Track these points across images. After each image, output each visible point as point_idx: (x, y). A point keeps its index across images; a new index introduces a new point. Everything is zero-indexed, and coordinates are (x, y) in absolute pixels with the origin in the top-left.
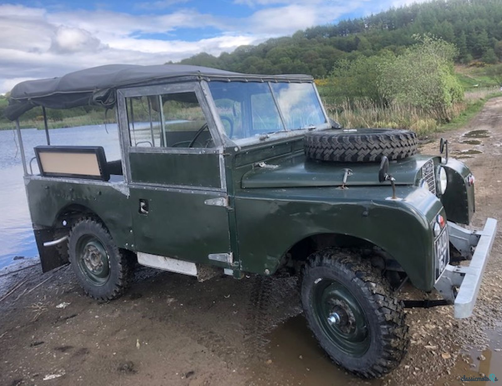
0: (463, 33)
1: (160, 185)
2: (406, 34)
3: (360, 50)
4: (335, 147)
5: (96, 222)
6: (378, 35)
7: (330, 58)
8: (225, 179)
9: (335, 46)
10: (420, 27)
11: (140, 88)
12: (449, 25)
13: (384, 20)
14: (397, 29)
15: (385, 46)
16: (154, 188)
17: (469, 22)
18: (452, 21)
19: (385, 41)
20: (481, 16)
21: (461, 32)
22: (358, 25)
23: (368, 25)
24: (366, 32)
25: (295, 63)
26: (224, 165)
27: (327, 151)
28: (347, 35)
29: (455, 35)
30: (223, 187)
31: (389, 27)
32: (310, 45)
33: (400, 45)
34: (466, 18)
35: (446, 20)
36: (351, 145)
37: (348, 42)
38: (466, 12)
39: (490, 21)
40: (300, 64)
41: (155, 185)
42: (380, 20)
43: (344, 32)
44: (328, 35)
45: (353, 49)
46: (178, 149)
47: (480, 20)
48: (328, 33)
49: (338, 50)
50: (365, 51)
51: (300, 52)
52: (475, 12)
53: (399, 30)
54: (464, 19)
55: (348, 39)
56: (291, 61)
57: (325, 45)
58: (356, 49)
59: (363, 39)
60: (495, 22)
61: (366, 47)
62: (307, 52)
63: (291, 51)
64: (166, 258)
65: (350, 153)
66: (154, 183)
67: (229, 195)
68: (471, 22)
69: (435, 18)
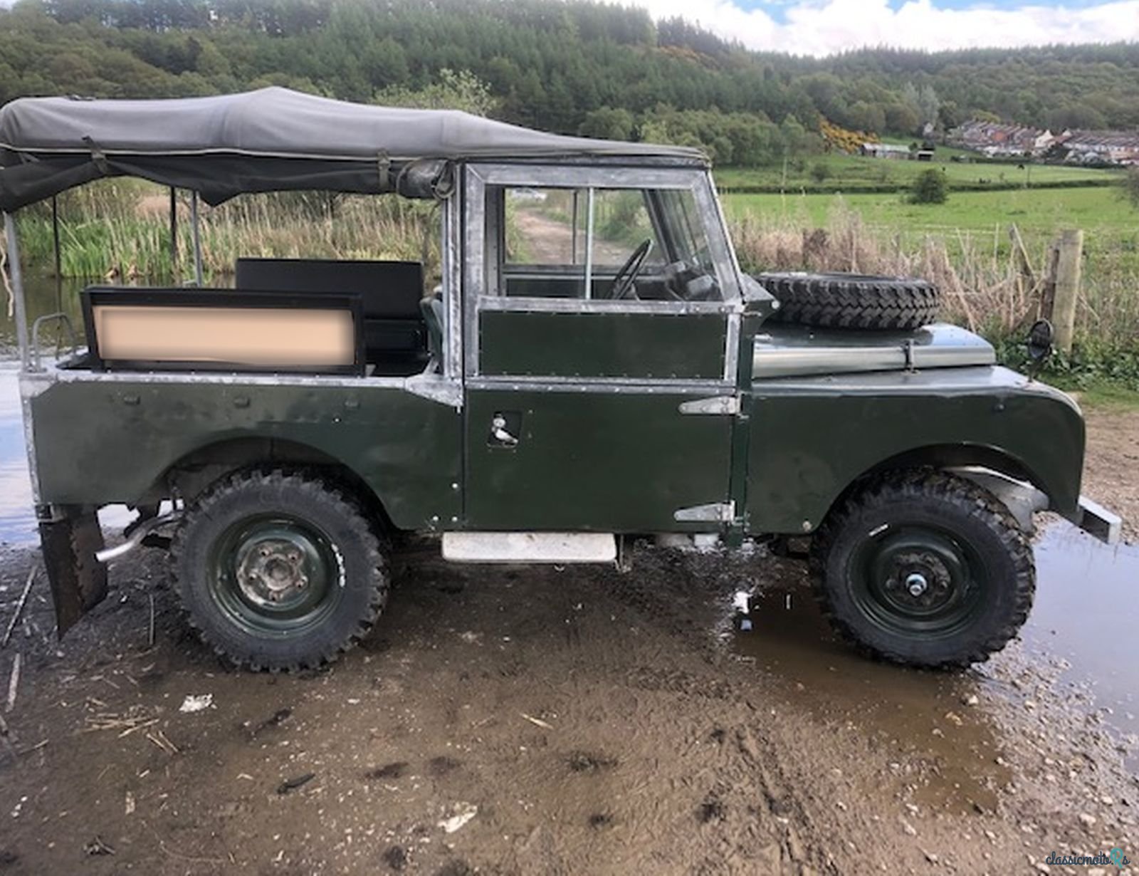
0: (426, 70)
1: (563, 379)
2: (309, 51)
3: (203, 73)
4: (824, 302)
5: (301, 480)
6: (245, 44)
7: (125, 81)
8: (735, 362)
9: (136, 52)
10: (339, 41)
11: (539, 168)
12: (396, 48)
13: (255, 11)
14: (287, 36)
15: (263, 73)
16: (544, 386)
17: (435, 48)
18: (403, 42)
19: (264, 61)
20: (456, 40)
21: (420, 66)
22: (195, 12)
23: (218, 13)
24: (214, 32)
25: (25, 79)
26: (737, 335)
27: (829, 309)
28: (167, 29)
29: (410, 71)
30: (729, 376)
31: (268, 29)
32: (67, 40)
33: (299, 75)
34: (430, 40)
35: (390, 37)
36: (873, 301)
37: (171, 47)
38: (429, 26)
39: (474, 53)
40: (41, 85)
41: (547, 379)
42: (248, 8)
43: (156, 20)
44: (115, 21)
45: (186, 69)
46: (625, 304)
47: (457, 49)
48: (114, 17)
49: (146, 65)
50: (216, 77)
51: (39, 54)
52: (446, 31)
53: (292, 40)
54: (426, 41)
55: (171, 41)
56: (15, 73)
57: (109, 44)
58: (193, 69)
59: (210, 48)
60: (483, 57)
61: (217, 68)
62: (58, 57)
63: (10, 47)
64: (534, 535)
65: (869, 315)
66: (548, 374)
67: (742, 392)
68: (439, 49)
69: (368, 28)
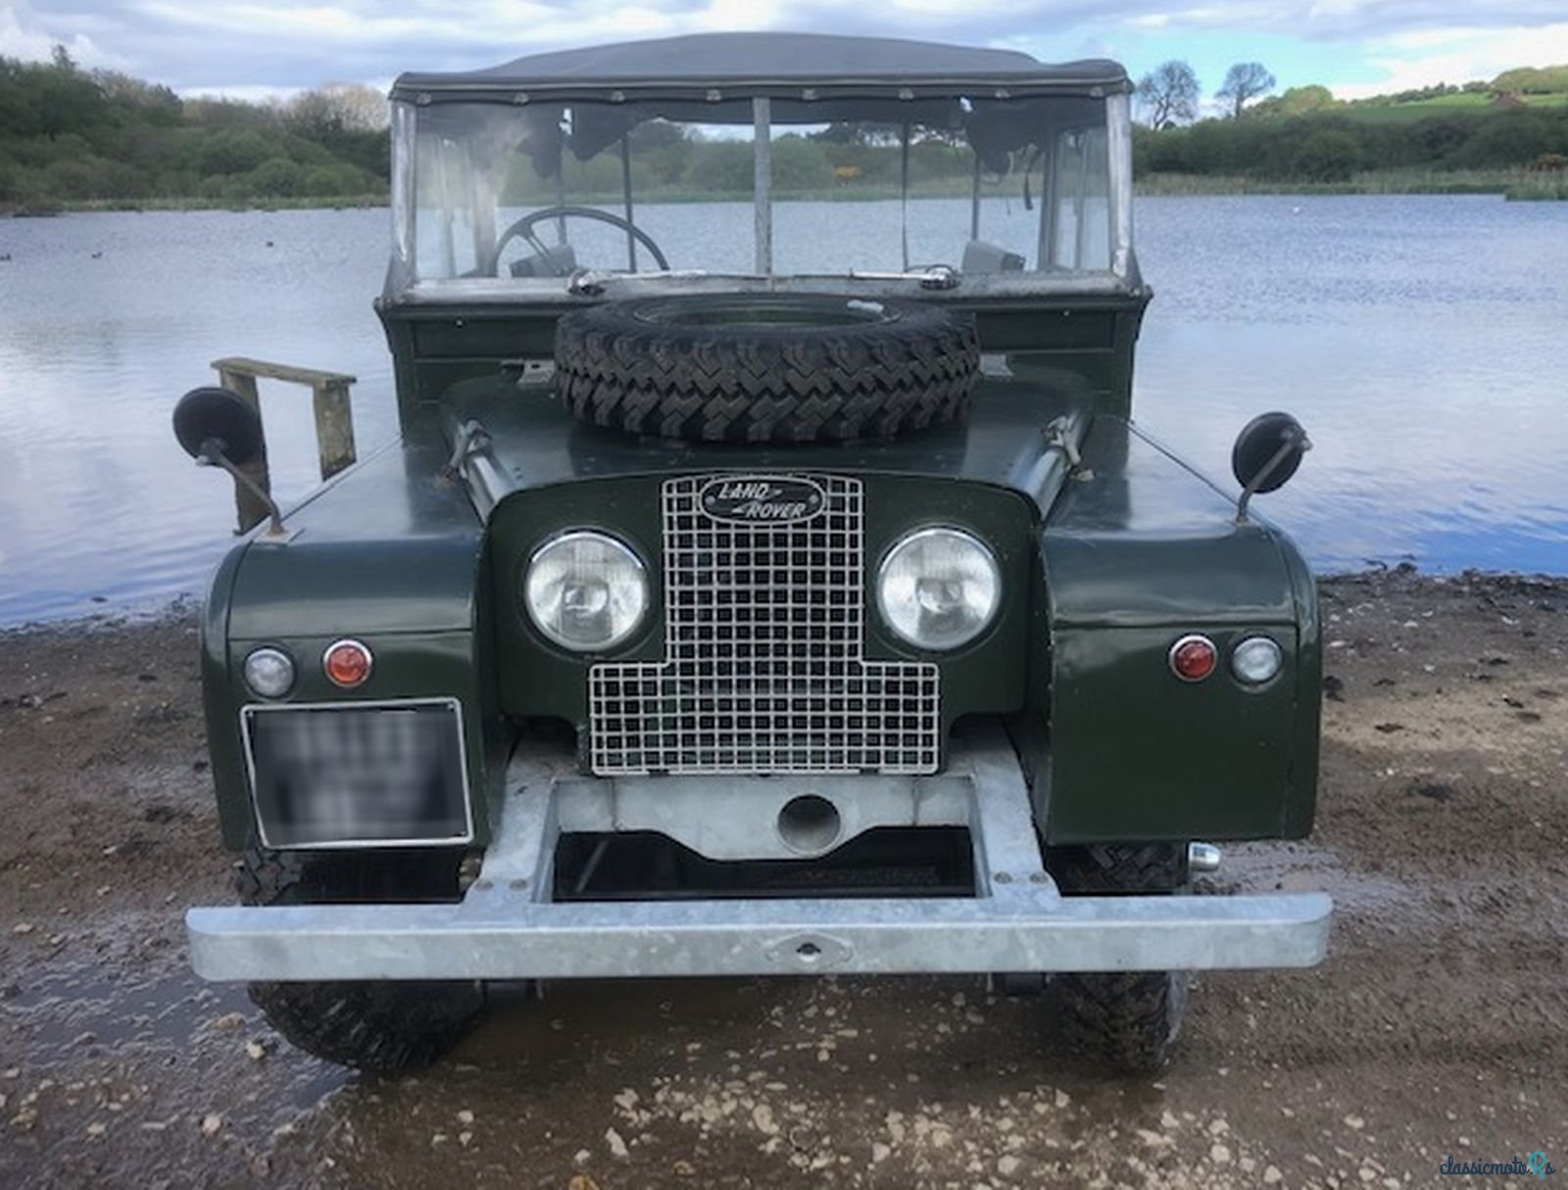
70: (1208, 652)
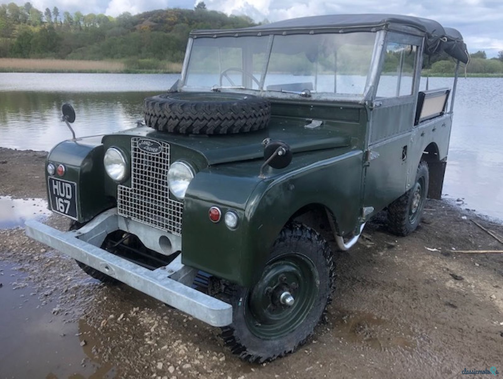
70: (217, 213)
